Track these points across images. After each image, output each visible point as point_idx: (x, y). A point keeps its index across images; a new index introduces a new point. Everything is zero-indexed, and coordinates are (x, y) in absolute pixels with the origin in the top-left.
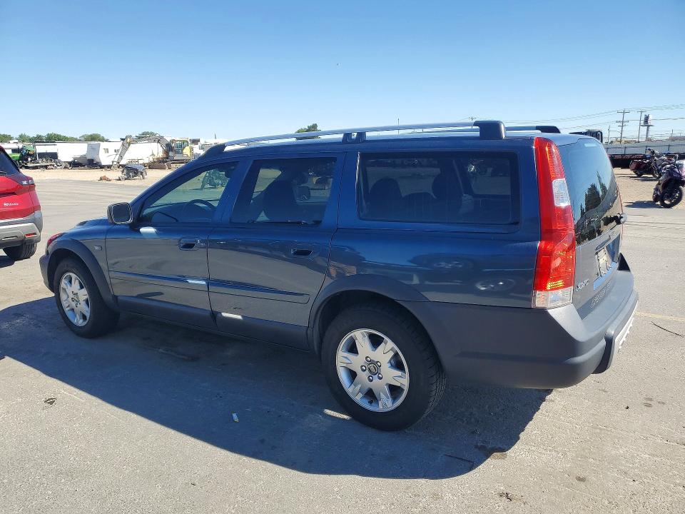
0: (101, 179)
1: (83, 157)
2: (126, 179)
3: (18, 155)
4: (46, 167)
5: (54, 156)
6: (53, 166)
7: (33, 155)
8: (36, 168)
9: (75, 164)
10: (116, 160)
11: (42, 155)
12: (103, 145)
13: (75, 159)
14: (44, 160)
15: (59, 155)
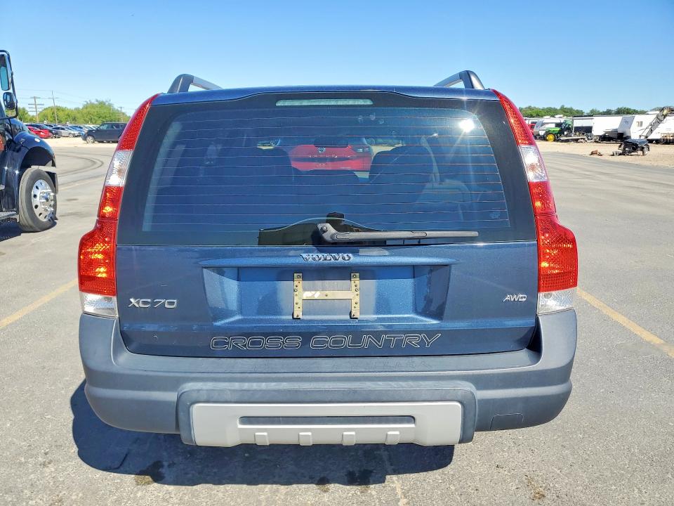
0: (592, 153)
1: (615, 131)
2: (620, 154)
3: (558, 129)
4: (576, 140)
5: (588, 130)
6: (584, 139)
7: (569, 129)
8: (567, 141)
9: (605, 138)
10: (645, 134)
11: (578, 129)
12: (638, 118)
13: (607, 132)
14: (578, 133)
15: (594, 129)
